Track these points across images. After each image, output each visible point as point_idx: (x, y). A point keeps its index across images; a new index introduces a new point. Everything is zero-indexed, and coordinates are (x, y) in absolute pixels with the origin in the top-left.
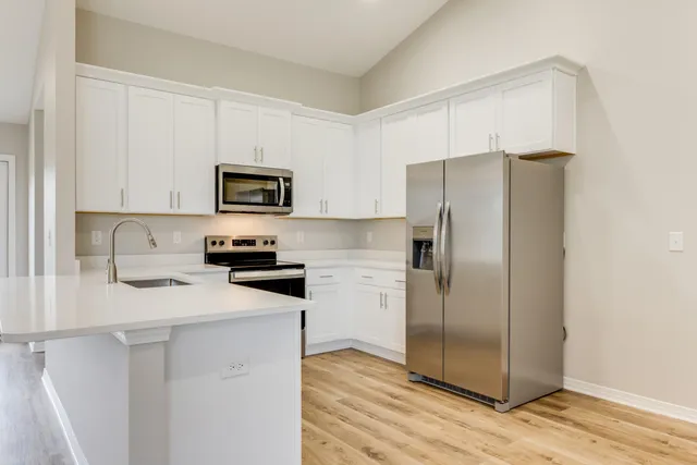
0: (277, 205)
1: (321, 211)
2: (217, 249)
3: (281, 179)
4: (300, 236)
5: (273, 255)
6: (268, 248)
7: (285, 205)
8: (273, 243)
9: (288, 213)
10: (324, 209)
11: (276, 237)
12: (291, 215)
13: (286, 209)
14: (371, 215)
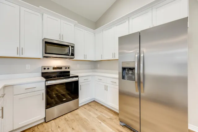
0: (69, 55)
1: (84, 58)
2: (46, 71)
3: (70, 47)
4: (78, 66)
5: (69, 72)
6: (67, 70)
7: (71, 55)
8: (69, 68)
9: (73, 58)
10: (85, 57)
11: (70, 66)
12: (74, 59)
13: (72, 57)
14: (100, 59)
